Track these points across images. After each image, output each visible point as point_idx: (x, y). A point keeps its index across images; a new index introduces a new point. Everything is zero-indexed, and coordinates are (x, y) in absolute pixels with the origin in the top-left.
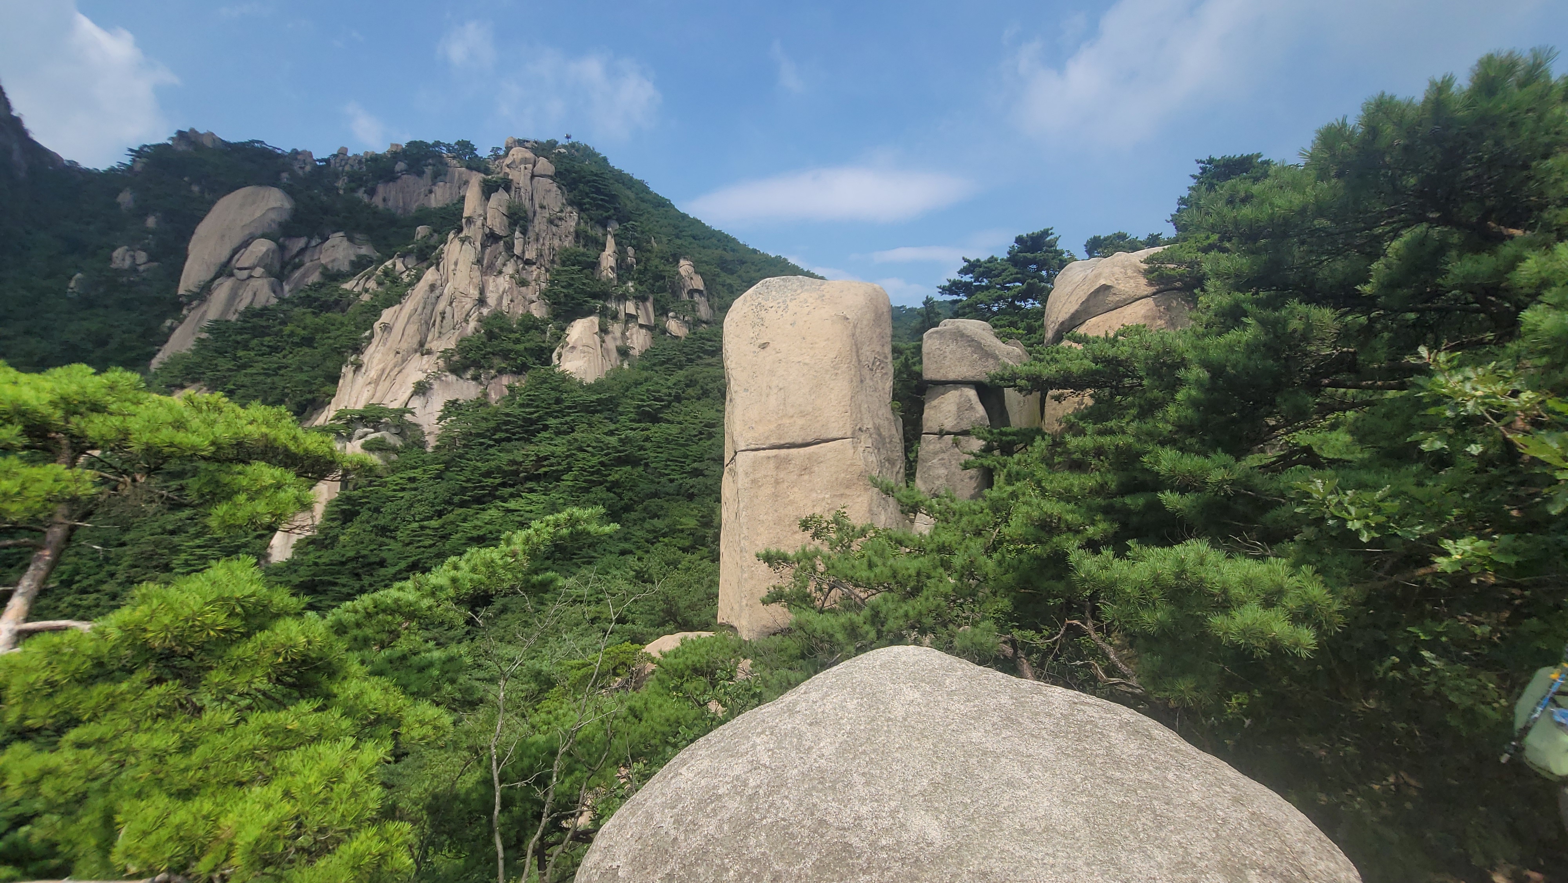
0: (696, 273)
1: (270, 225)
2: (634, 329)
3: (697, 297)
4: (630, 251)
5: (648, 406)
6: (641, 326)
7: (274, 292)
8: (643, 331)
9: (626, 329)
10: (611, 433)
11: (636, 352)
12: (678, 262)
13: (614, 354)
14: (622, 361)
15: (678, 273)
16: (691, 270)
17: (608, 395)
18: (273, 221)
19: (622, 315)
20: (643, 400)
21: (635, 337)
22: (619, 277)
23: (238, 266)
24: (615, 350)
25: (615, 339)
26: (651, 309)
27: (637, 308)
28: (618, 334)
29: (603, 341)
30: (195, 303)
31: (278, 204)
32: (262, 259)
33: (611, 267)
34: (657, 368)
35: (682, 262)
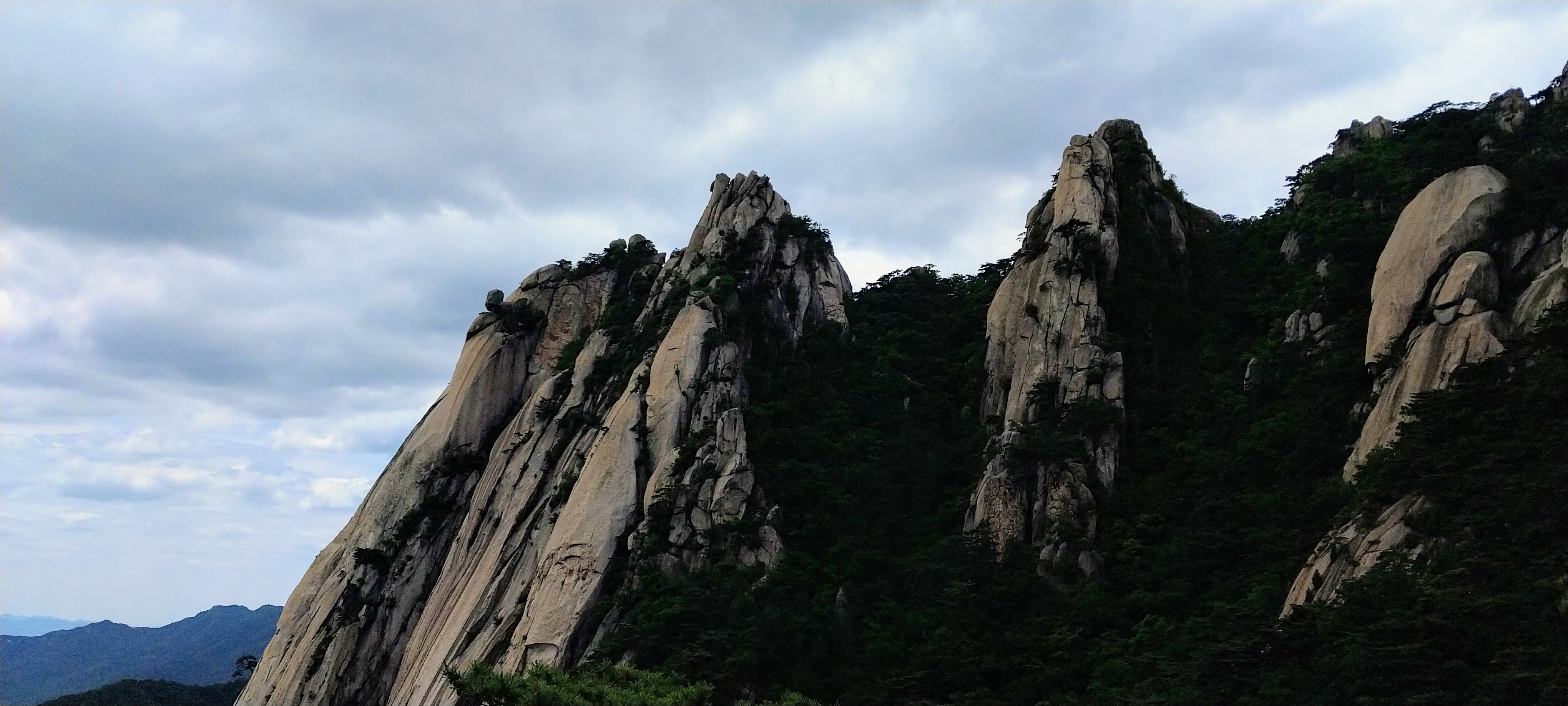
1: (1475, 226)
7: (1495, 332)
18: (1480, 219)
23: (1440, 301)
30: (1387, 372)
31: (1485, 190)
32: (1470, 284)
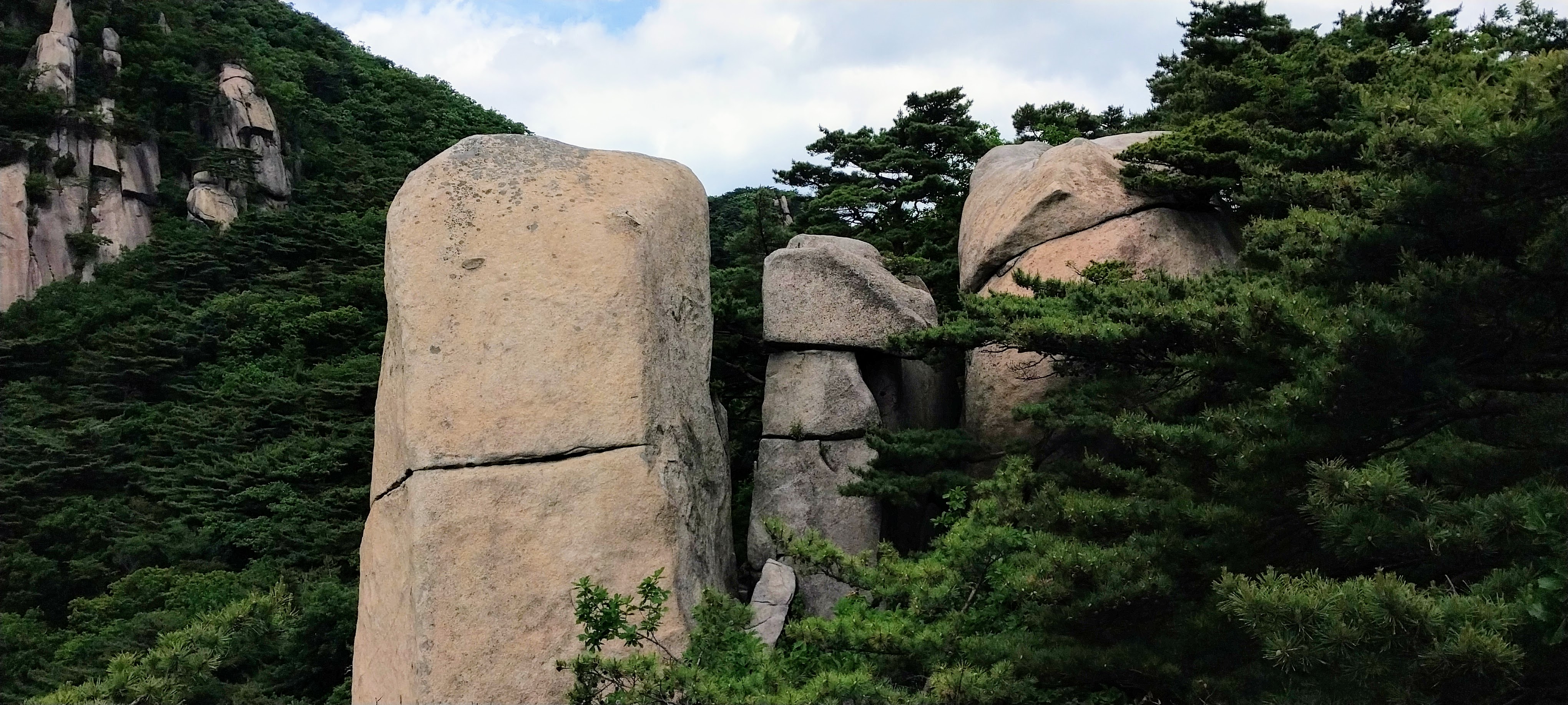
0: (258, 94)
2: (111, 201)
3: (258, 143)
4: (110, 37)
5: (143, 365)
6: (128, 195)
8: (134, 206)
9: (93, 199)
10: (50, 422)
11: (112, 251)
12: (220, 70)
13: (61, 251)
14: (79, 268)
15: (218, 93)
16: (247, 88)
17: (42, 339)
19: (84, 170)
20: (130, 353)
21: (112, 217)
22: (79, 88)
24: (63, 243)
25: (65, 219)
26: (152, 161)
27: (120, 157)
28: (73, 210)
29: (33, 222)
33: (61, 67)
34: (162, 285)
35: (229, 71)
